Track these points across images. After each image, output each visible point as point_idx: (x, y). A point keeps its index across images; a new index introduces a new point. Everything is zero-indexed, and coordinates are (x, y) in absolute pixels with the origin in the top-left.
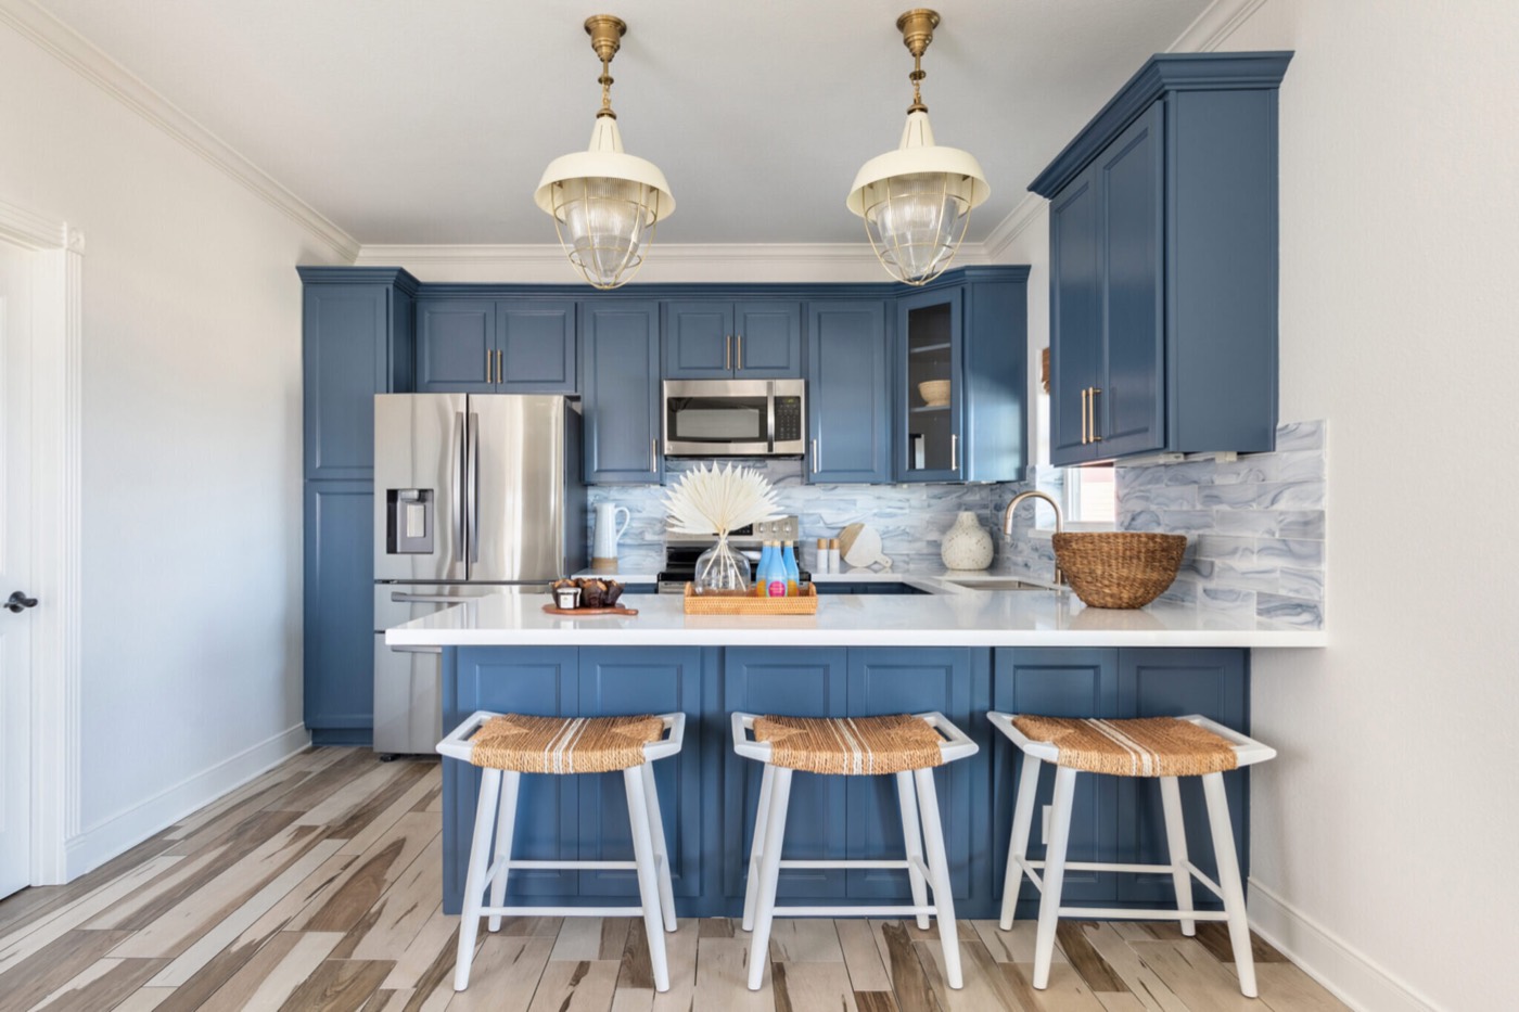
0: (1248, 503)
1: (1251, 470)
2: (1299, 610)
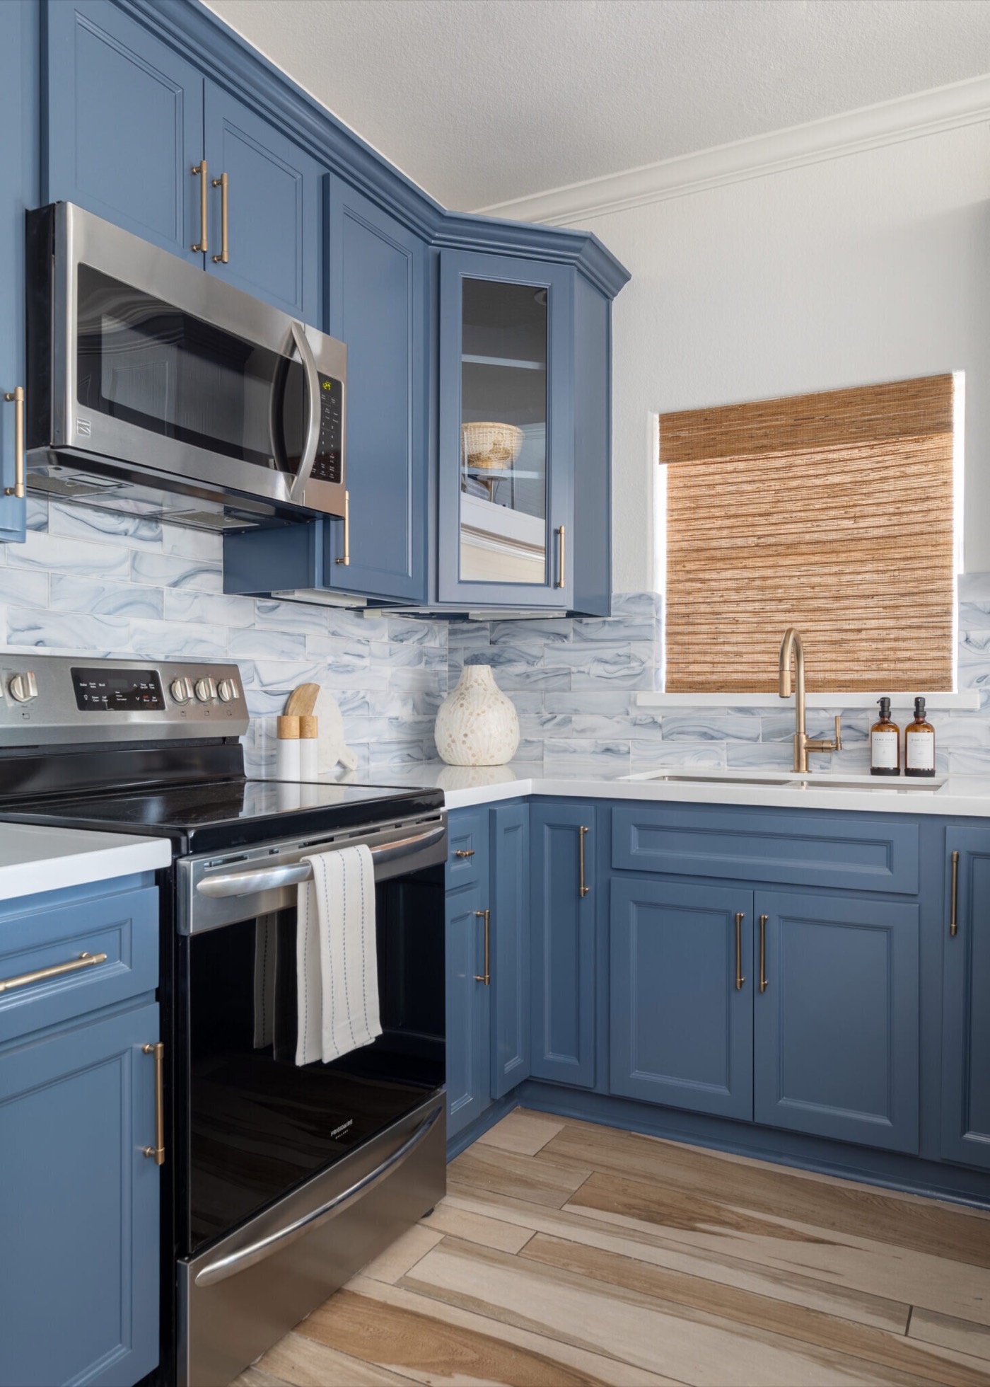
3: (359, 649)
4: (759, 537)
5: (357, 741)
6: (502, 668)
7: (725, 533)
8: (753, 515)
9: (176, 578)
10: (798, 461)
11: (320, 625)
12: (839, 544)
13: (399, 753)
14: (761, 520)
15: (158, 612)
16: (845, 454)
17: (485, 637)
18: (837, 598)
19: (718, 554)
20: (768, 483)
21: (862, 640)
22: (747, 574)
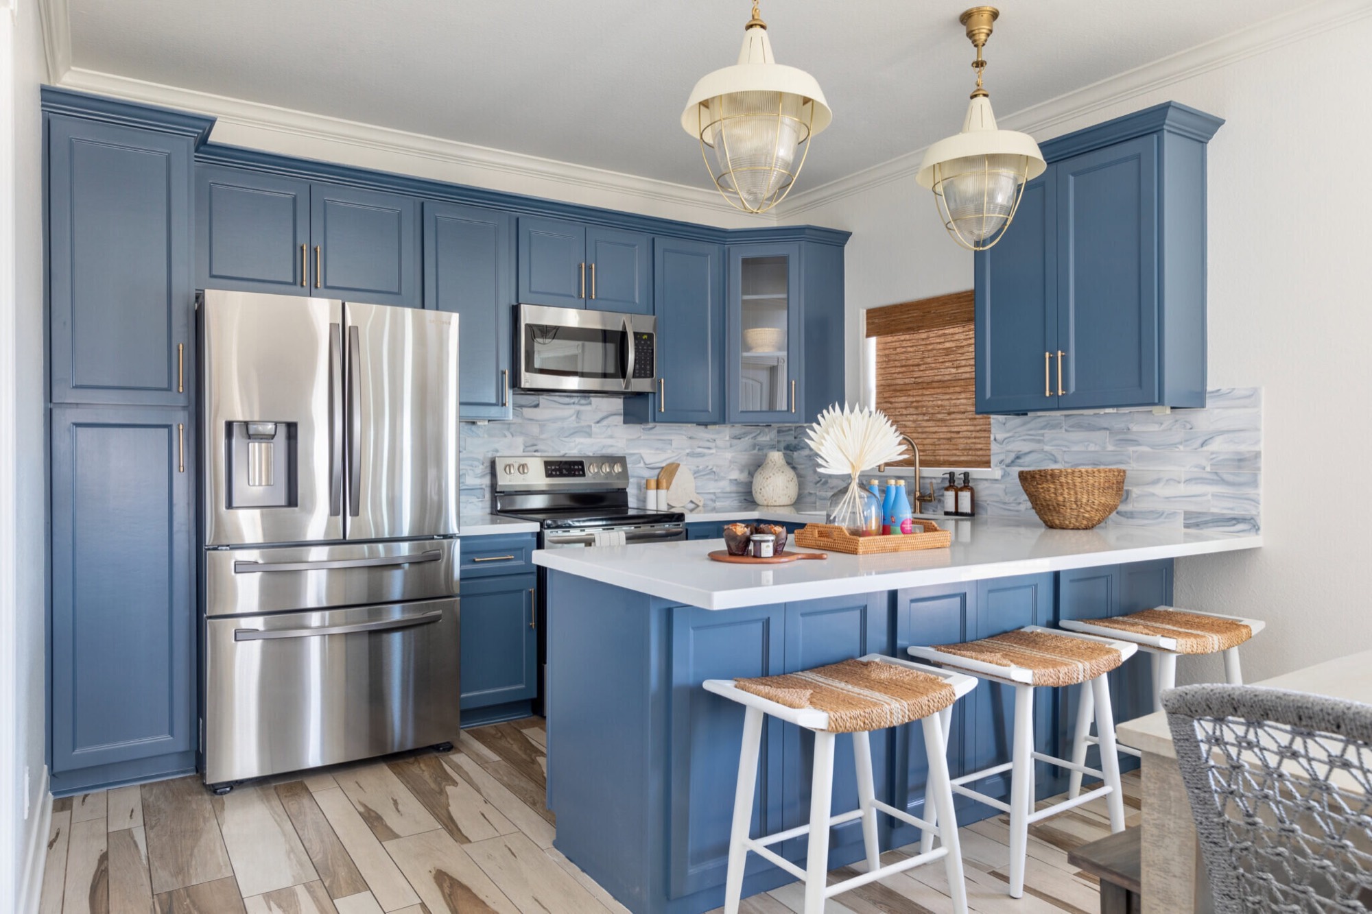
0: (1175, 445)
1: (1176, 421)
2: (1234, 522)
3: (708, 444)
4: (916, 378)
5: (708, 491)
6: (800, 452)
7: (900, 376)
8: (913, 366)
9: (598, 419)
10: (932, 334)
11: (682, 434)
12: (949, 382)
13: (737, 498)
14: (916, 369)
15: (589, 435)
16: (951, 331)
17: (792, 434)
18: (949, 414)
19: (898, 387)
20: (919, 347)
21: (960, 438)
22: (911, 399)
